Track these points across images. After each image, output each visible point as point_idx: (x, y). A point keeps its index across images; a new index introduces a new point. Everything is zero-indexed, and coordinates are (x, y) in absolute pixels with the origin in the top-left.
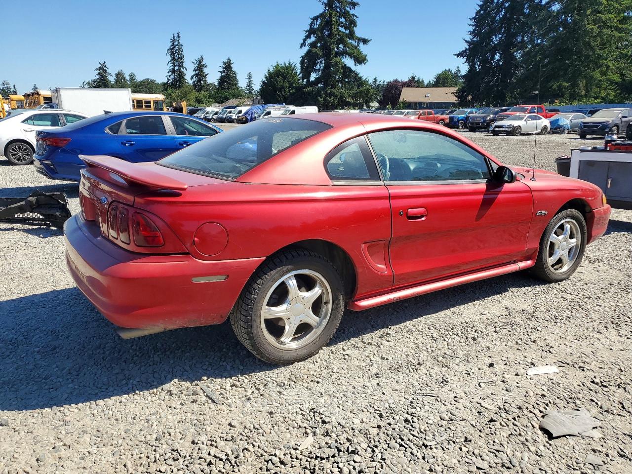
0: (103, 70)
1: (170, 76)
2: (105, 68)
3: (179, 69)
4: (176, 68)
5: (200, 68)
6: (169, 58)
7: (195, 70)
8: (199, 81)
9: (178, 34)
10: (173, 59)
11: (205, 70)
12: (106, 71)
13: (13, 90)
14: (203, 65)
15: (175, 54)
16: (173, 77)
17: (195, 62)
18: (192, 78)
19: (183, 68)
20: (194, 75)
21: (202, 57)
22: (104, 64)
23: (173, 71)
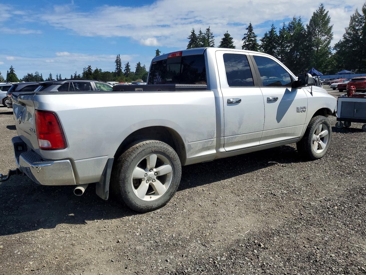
0: (89, 68)
1: (116, 70)
2: (90, 67)
3: (120, 68)
4: (119, 68)
5: (128, 66)
6: (116, 64)
7: (126, 68)
8: (127, 72)
9: (119, 55)
10: (117, 64)
11: (129, 67)
12: (90, 68)
13: (41, 76)
14: (129, 66)
15: (118, 62)
16: (117, 71)
17: (126, 64)
18: (124, 70)
19: (121, 67)
20: (125, 69)
21: (128, 62)
22: (90, 66)
23: (117, 69)
